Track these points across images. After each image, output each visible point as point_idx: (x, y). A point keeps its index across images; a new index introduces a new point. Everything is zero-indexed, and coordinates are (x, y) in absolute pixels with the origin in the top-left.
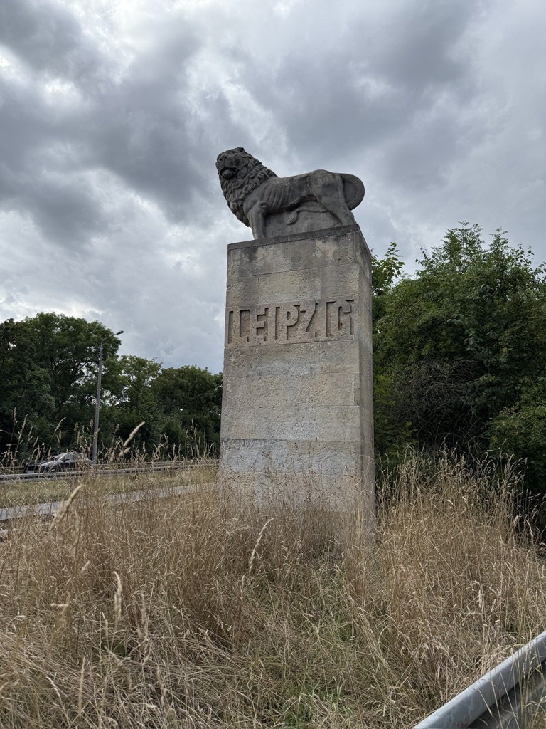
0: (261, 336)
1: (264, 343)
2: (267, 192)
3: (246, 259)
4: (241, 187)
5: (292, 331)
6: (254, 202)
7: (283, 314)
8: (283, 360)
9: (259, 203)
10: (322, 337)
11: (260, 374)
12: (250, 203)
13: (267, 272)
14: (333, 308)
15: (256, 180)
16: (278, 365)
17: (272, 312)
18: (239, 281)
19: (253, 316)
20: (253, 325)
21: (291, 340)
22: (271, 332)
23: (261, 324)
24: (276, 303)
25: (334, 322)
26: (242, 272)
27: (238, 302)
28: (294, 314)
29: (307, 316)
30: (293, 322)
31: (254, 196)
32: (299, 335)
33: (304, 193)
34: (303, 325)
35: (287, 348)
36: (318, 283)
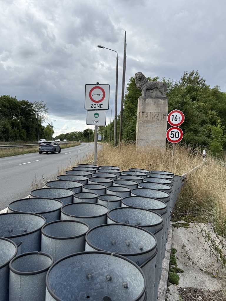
0: (147, 118)
1: (147, 120)
2: (147, 85)
3: (144, 101)
4: (142, 83)
5: (153, 118)
6: (144, 87)
7: (152, 114)
8: (151, 124)
9: (145, 87)
10: (160, 120)
11: (146, 126)
12: (143, 87)
13: (148, 104)
14: (162, 114)
15: (145, 82)
16: (150, 125)
17: (149, 113)
18: (142, 105)
19: (145, 114)
20: (145, 116)
21: (153, 120)
22: (149, 118)
23: (147, 116)
24: (150, 112)
25: (162, 117)
26: (142, 104)
27: (141, 110)
28: (154, 114)
29: (157, 115)
30: (154, 116)
31: (144, 85)
32: (155, 119)
33: (155, 86)
34: (156, 117)
35: (152, 122)
36: (159, 109)
